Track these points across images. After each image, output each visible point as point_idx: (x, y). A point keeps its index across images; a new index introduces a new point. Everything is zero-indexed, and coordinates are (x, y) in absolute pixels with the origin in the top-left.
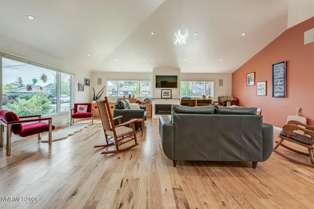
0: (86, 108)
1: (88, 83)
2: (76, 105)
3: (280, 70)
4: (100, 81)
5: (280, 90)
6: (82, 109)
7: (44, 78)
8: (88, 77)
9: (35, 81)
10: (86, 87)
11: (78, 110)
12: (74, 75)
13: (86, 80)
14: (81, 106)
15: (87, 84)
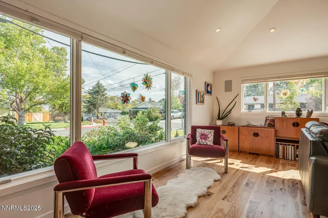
0: (211, 134)
1: (209, 90)
2: (194, 129)
4: (228, 86)
6: (204, 137)
7: (147, 82)
8: (209, 81)
9: (134, 87)
10: (207, 97)
11: (198, 139)
12: (190, 75)
13: (207, 85)
14: (203, 130)
15: (208, 92)
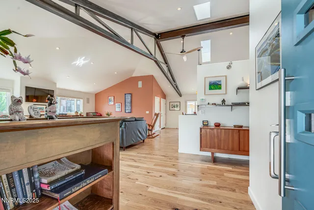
3: (128, 97)
5: (128, 109)
